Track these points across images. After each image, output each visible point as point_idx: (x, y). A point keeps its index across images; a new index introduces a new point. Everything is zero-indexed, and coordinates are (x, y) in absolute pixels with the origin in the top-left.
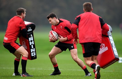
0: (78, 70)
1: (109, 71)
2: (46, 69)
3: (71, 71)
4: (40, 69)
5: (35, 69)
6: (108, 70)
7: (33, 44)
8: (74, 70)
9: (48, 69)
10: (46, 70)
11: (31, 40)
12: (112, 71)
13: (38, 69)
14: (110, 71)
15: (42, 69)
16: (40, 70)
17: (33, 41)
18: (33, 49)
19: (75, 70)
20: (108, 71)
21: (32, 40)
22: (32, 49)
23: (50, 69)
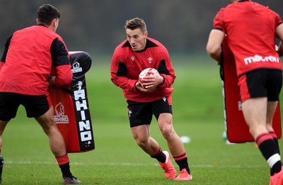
0: (124, 164)
1: (202, 166)
2: (40, 163)
3: (106, 166)
4: (25, 162)
5: (11, 162)
6: (201, 163)
7: (85, 108)
8: (113, 164)
9: (45, 162)
10: (40, 165)
11: (80, 98)
12: (210, 166)
13: (21, 162)
14: (206, 166)
15: (30, 162)
16: (24, 165)
17: (84, 102)
18: (84, 121)
19: (116, 164)
20: (199, 166)
21: (83, 97)
22: (81, 121)
23: (50, 163)
